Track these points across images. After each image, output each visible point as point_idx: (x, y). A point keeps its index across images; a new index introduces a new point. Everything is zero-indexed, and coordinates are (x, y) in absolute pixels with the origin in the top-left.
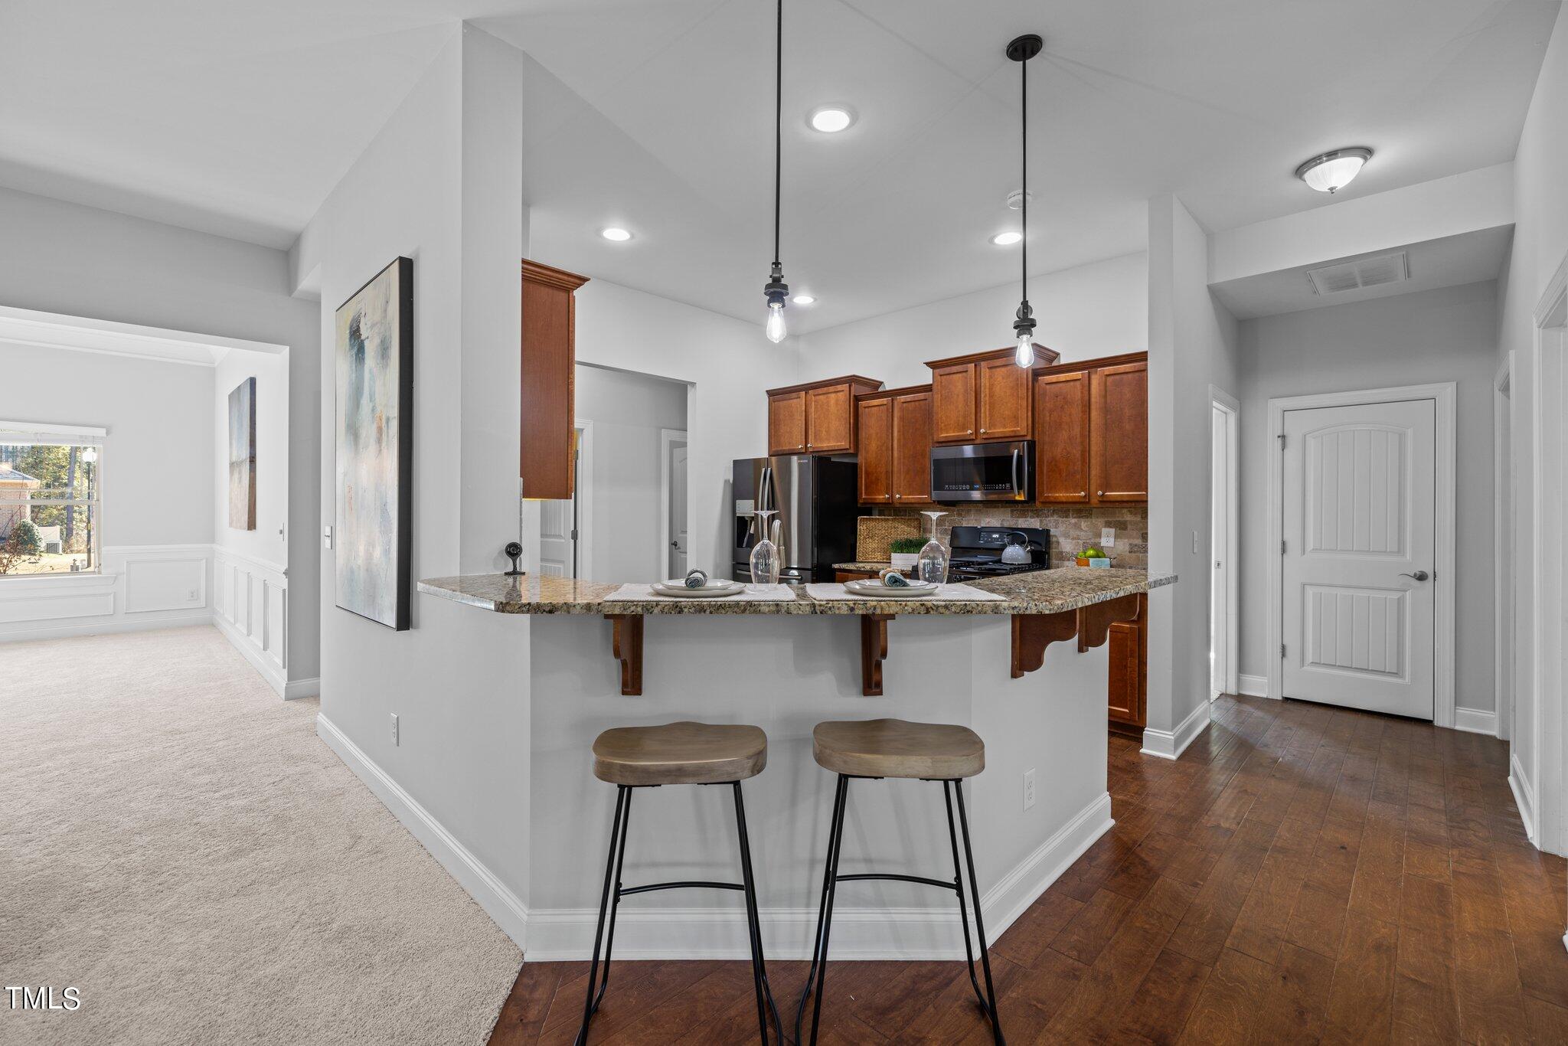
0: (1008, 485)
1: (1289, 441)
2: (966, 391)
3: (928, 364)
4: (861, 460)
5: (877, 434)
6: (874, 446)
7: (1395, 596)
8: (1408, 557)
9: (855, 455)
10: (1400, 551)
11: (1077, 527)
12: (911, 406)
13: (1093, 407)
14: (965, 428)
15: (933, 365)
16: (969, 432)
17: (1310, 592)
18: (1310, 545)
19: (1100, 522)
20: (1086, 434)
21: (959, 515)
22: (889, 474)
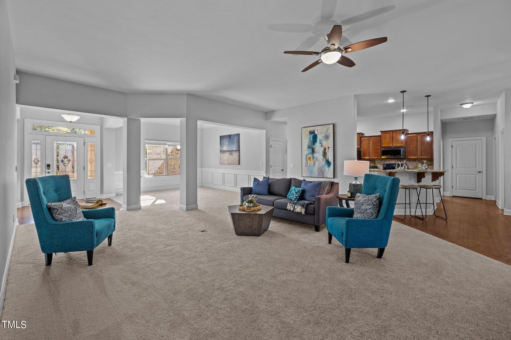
0: (400, 155)
1: (453, 147)
2: (390, 137)
3: (380, 131)
4: (361, 150)
5: (366, 145)
6: (365, 147)
7: (475, 176)
8: (477, 168)
9: (360, 149)
10: (476, 167)
11: (413, 163)
12: (375, 139)
13: (419, 141)
14: (389, 144)
15: (381, 132)
16: (391, 145)
17: (458, 176)
18: (458, 167)
19: (418, 162)
20: (417, 146)
21: (384, 161)
22: (369, 153)
